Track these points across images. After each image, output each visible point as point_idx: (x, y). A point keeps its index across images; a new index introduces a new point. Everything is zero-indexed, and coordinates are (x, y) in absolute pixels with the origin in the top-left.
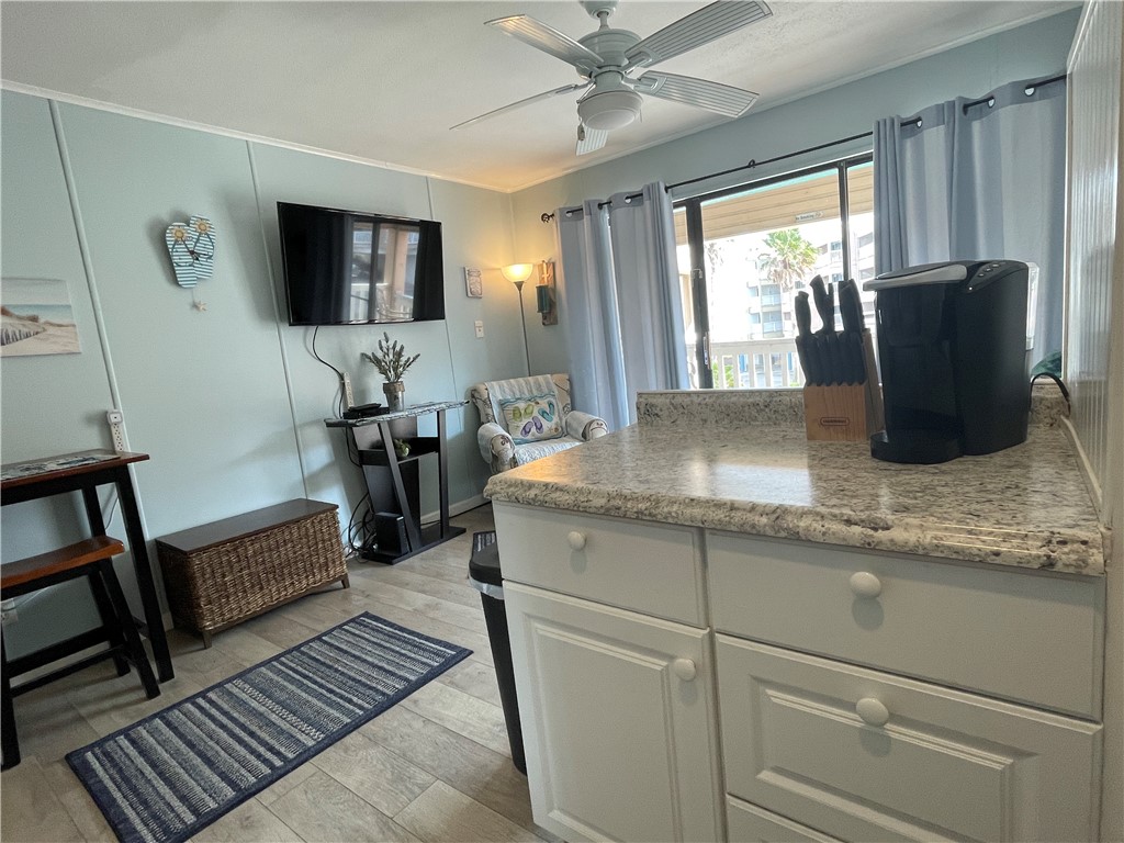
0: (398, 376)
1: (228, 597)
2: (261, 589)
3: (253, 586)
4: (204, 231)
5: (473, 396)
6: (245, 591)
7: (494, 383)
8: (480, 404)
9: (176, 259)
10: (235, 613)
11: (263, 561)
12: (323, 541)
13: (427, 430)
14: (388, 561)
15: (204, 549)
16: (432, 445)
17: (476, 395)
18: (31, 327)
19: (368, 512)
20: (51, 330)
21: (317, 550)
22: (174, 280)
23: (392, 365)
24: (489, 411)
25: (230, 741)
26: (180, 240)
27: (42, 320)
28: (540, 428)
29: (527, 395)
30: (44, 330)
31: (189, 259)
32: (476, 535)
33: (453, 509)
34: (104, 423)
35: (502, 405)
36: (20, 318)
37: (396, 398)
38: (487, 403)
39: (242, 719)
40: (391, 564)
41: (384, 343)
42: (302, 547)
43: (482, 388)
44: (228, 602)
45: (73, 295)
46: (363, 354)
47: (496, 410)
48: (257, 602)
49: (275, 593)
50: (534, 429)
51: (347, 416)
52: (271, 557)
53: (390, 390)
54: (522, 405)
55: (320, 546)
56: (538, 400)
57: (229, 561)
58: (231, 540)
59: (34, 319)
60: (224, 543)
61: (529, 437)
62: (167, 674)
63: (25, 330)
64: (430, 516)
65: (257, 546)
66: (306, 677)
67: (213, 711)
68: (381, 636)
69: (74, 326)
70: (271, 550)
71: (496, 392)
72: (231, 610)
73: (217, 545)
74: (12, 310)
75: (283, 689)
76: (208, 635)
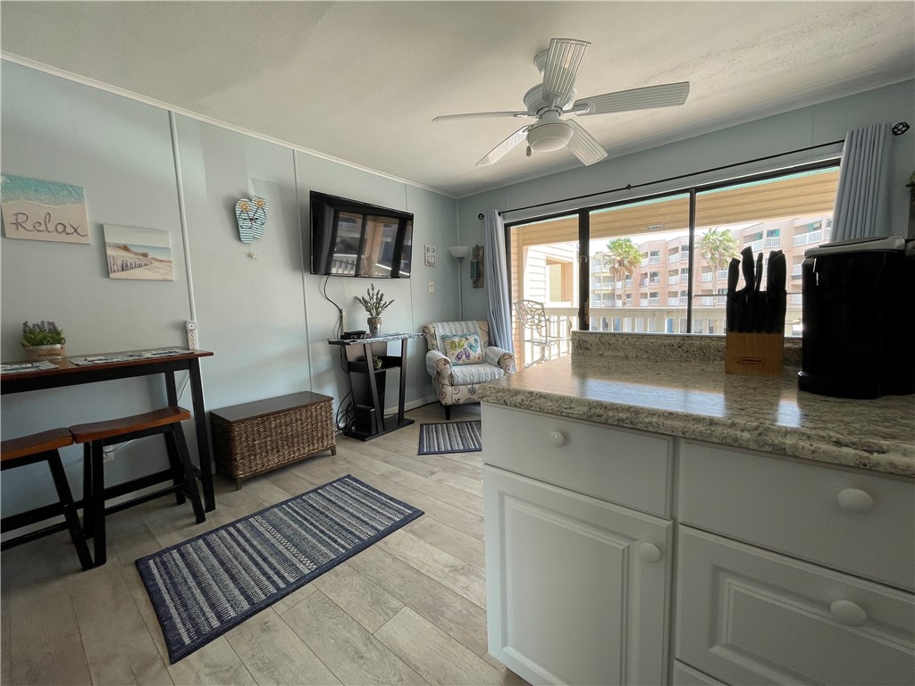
0: (378, 314)
1: (255, 455)
2: (278, 451)
3: (273, 449)
4: (260, 206)
5: (424, 331)
6: (267, 452)
7: (439, 324)
8: (428, 337)
9: (240, 223)
10: (259, 467)
11: (281, 433)
12: (322, 422)
13: (394, 350)
14: (362, 438)
15: (242, 421)
16: (396, 362)
17: (426, 331)
18: (143, 260)
19: (350, 403)
20: (156, 264)
21: (317, 428)
22: (239, 238)
23: (375, 307)
24: (434, 342)
25: (250, 563)
26: (245, 210)
27: (150, 257)
28: (468, 357)
29: (460, 333)
30: (151, 263)
31: (248, 223)
32: (422, 426)
33: (407, 406)
34: (184, 329)
35: (444, 338)
36: (136, 254)
37: (376, 328)
38: (434, 336)
39: (259, 547)
40: (364, 441)
41: (371, 291)
42: (307, 425)
43: (431, 326)
44: (255, 459)
45: (171, 241)
46: (356, 297)
47: (439, 342)
48: (274, 460)
49: (286, 455)
50: (464, 357)
51: (342, 337)
52: (286, 430)
53: (372, 323)
54: (457, 340)
55: (320, 424)
56: (468, 337)
57: (258, 431)
58: (262, 416)
59: (145, 255)
60: (256, 418)
61: (461, 362)
62: (211, 507)
63: (138, 262)
64: (391, 409)
65: (278, 421)
66: (305, 519)
67: (240, 538)
68: (359, 494)
69: (171, 262)
70: (286, 425)
71: (440, 330)
72: (256, 464)
73: (252, 419)
74: (131, 248)
75: (289, 526)
76: (237, 482)
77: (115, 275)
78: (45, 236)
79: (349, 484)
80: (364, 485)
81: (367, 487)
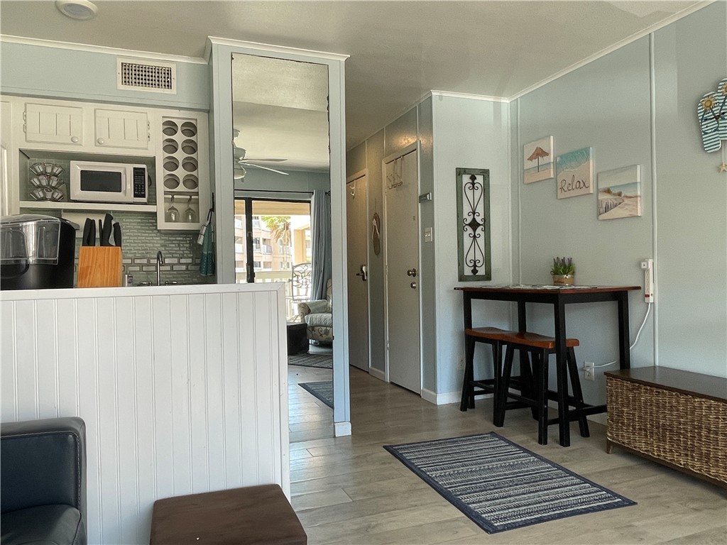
9: (704, 128)
18: (618, 200)
20: (626, 201)
22: (703, 147)
26: (709, 109)
27: (623, 195)
30: (623, 201)
31: (714, 124)
63: (615, 202)
76: (609, 443)
77: (601, 217)
78: (572, 193)
79: (601, 499)
80: (594, 510)
81: (587, 511)
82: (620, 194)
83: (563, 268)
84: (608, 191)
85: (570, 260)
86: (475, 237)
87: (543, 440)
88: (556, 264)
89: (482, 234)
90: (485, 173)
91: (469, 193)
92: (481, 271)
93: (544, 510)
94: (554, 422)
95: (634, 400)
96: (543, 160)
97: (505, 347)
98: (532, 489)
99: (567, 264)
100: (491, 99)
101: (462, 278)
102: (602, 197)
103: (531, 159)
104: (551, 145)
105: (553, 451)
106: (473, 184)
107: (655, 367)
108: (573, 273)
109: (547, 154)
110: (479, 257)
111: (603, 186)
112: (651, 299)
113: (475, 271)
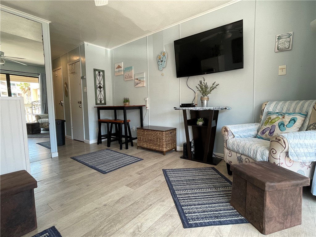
4: (164, 55)
20: (142, 82)
22: (159, 69)
26: (160, 59)
31: (161, 63)
35: (269, 113)
40: (181, 158)
43: (265, 104)
45: (145, 75)
47: (263, 117)
50: (267, 133)
54: (274, 116)
56: (285, 116)
61: (264, 136)
63: (139, 82)
76: (138, 147)
77: (135, 86)
78: (128, 79)
79: (135, 160)
80: (133, 163)
81: (131, 163)
82: (140, 80)
83: (126, 100)
84: (137, 79)
85: (128, 98)
86: (100, 91)
87: (121, 148)
88: (124, 100)
89: (103, 90)
90: (103, 71)
91: (98, 77)
92: (103, 102)
93: (120, 165)
94: (124, 143)
95: (143, 134)
96: (120, 69)
97: (110, 124)
98: (117, 161)
99: (127, 99)
100: (104, 48)
101: (97, 104)
102: (136, 81)
103: (117, 68)
104: (122, 65)
105: (124, 151)
106: (99, 74)
107: (149, 126)
108: (129, 102)
109: (121, 67)
110: (102, 97)
111: (136, 78)
112: (148, 108)
113: (101, 102)
